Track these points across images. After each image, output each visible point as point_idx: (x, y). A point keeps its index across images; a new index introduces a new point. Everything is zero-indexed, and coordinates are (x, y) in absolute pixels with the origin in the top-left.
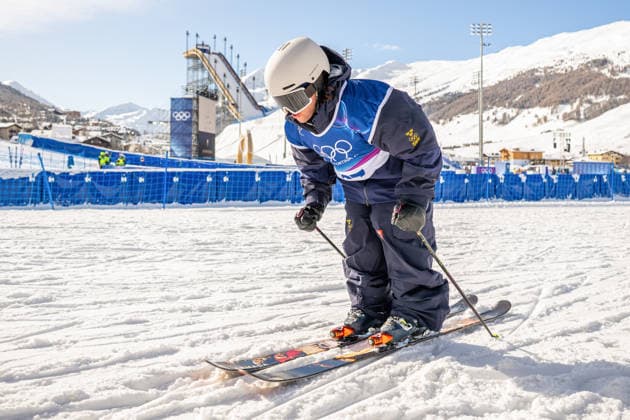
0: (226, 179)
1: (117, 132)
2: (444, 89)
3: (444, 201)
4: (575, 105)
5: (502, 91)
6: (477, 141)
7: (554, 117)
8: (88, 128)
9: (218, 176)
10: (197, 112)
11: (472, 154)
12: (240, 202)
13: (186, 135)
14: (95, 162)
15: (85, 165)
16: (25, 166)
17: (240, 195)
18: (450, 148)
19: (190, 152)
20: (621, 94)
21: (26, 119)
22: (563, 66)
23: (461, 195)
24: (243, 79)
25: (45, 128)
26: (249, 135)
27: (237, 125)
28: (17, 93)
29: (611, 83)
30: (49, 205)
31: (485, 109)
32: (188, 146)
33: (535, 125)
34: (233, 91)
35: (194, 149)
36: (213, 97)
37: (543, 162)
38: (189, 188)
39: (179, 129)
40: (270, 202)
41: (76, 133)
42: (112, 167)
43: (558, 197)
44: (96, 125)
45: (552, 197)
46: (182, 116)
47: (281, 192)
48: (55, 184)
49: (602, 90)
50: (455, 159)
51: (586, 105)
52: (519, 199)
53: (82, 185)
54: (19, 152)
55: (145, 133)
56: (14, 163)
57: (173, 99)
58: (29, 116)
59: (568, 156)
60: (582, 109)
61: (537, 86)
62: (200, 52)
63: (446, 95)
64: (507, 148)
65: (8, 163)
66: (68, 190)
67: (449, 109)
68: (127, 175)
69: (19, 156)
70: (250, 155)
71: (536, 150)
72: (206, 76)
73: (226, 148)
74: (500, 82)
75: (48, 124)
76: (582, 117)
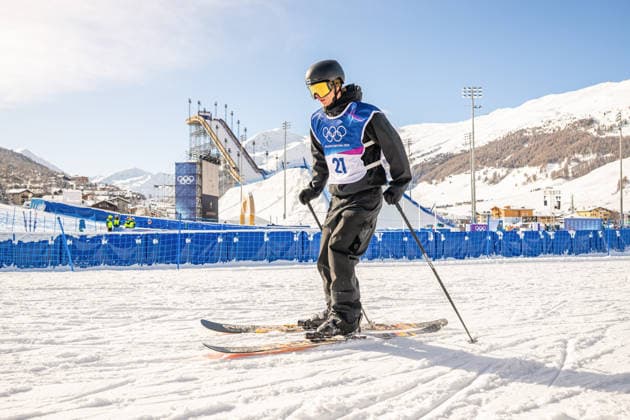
0: (236, 240)
1: (123, 196)
2: (436, 150)
3: (445, 258)
4: (563, 164)
5: (492, 151)
6: (470, 200)
7: (543, 175)
8: (96, 192)
9: (228, 237)
10: (201, 176)
11: (464, 212)
12: (250, 262)
13: (190, 198)
14: (104, 225)
15: (95, 228)
16: (39, 230)
17: (251, 255)
18: (443, 207)
19: (194, 214)
20: (608, 153)
21: (37, 185)
22: (551, 126)
23: (462, 252)
24: (244, 144)
25: (56, 193)
26: (251, 197)
27: (239, 188)
28: (29, 160)
29: (598, 142)
30: (68, 266)
31: (477, 169)
32: (193, 209)
33: (524, 184)
34: (234, 155)
35: (198, 211)
36: (215, 161)
37: (535, 219)
38: (202, 249)
39: (184, 192)
40: (279, 261)
41: (85, 197)
42: (121, 230)
43: (556, 253)
44: (104, 189)
45: (549, 252)
46: (186, 180)
47: (289, 252)
48: (73, 246)
49: (589, 149)
50: (449, 217)
51: (574, 164)
52: (518, 255)
53: (98, 247)
54: (33, 216)
55: (150, 197)
56: (28, 228)
57: (177, 164)
58: (40, 182)
59: (558, 213)
60: (570, 167)
61: (526, 146)
62: (202, 119)
63: (438, 156)
64: (498, 206)
65: (23, 227)
66: (86, 252)
67: (442, 170)
68: (141, 237)
69: (33, 219)
70: (252, 217)
71: (526, 208)
72: (208, 141)
73: (229, 210)
74: (490, 143)
75: (58, 189)
76: (570, 175)
